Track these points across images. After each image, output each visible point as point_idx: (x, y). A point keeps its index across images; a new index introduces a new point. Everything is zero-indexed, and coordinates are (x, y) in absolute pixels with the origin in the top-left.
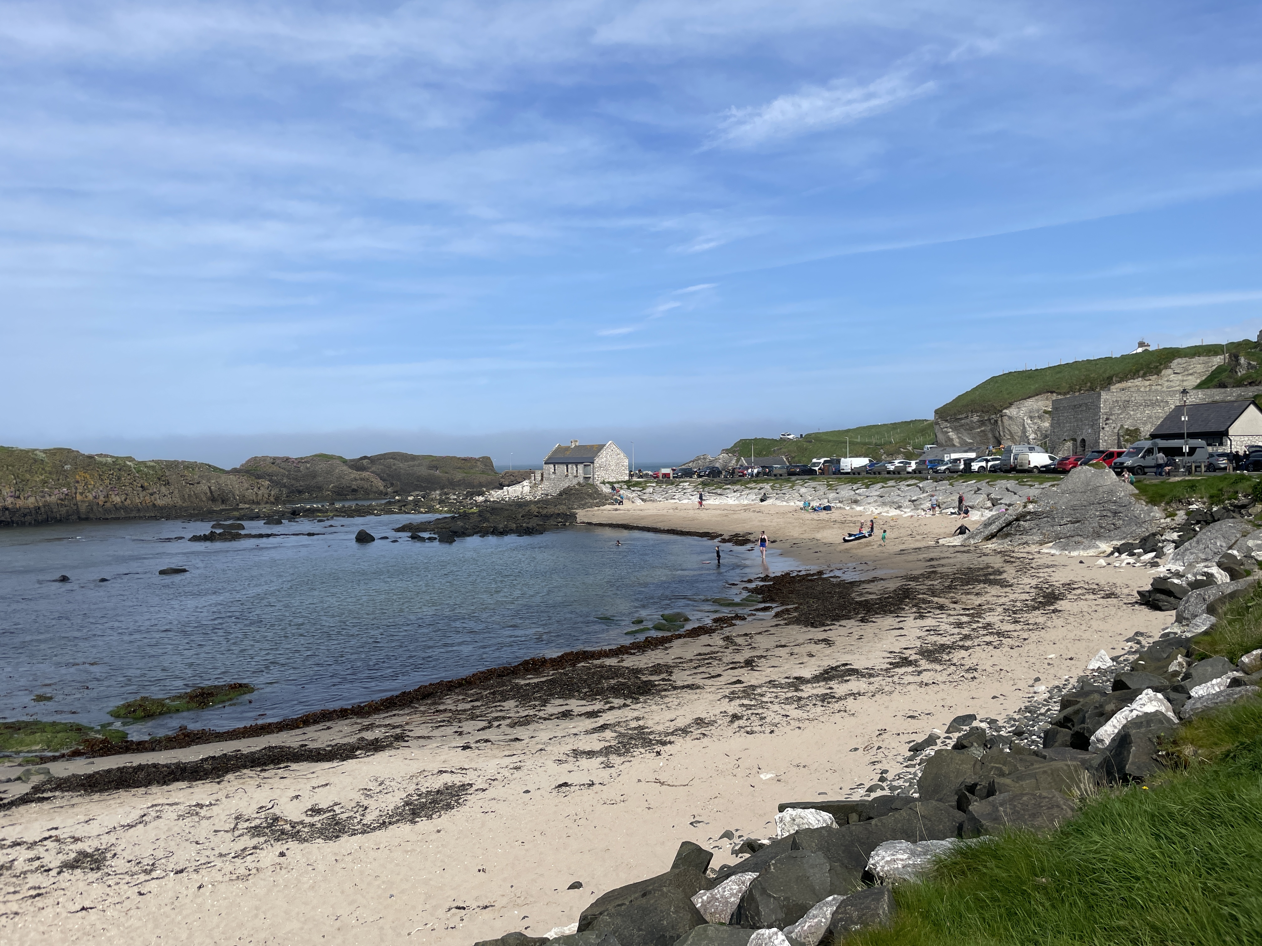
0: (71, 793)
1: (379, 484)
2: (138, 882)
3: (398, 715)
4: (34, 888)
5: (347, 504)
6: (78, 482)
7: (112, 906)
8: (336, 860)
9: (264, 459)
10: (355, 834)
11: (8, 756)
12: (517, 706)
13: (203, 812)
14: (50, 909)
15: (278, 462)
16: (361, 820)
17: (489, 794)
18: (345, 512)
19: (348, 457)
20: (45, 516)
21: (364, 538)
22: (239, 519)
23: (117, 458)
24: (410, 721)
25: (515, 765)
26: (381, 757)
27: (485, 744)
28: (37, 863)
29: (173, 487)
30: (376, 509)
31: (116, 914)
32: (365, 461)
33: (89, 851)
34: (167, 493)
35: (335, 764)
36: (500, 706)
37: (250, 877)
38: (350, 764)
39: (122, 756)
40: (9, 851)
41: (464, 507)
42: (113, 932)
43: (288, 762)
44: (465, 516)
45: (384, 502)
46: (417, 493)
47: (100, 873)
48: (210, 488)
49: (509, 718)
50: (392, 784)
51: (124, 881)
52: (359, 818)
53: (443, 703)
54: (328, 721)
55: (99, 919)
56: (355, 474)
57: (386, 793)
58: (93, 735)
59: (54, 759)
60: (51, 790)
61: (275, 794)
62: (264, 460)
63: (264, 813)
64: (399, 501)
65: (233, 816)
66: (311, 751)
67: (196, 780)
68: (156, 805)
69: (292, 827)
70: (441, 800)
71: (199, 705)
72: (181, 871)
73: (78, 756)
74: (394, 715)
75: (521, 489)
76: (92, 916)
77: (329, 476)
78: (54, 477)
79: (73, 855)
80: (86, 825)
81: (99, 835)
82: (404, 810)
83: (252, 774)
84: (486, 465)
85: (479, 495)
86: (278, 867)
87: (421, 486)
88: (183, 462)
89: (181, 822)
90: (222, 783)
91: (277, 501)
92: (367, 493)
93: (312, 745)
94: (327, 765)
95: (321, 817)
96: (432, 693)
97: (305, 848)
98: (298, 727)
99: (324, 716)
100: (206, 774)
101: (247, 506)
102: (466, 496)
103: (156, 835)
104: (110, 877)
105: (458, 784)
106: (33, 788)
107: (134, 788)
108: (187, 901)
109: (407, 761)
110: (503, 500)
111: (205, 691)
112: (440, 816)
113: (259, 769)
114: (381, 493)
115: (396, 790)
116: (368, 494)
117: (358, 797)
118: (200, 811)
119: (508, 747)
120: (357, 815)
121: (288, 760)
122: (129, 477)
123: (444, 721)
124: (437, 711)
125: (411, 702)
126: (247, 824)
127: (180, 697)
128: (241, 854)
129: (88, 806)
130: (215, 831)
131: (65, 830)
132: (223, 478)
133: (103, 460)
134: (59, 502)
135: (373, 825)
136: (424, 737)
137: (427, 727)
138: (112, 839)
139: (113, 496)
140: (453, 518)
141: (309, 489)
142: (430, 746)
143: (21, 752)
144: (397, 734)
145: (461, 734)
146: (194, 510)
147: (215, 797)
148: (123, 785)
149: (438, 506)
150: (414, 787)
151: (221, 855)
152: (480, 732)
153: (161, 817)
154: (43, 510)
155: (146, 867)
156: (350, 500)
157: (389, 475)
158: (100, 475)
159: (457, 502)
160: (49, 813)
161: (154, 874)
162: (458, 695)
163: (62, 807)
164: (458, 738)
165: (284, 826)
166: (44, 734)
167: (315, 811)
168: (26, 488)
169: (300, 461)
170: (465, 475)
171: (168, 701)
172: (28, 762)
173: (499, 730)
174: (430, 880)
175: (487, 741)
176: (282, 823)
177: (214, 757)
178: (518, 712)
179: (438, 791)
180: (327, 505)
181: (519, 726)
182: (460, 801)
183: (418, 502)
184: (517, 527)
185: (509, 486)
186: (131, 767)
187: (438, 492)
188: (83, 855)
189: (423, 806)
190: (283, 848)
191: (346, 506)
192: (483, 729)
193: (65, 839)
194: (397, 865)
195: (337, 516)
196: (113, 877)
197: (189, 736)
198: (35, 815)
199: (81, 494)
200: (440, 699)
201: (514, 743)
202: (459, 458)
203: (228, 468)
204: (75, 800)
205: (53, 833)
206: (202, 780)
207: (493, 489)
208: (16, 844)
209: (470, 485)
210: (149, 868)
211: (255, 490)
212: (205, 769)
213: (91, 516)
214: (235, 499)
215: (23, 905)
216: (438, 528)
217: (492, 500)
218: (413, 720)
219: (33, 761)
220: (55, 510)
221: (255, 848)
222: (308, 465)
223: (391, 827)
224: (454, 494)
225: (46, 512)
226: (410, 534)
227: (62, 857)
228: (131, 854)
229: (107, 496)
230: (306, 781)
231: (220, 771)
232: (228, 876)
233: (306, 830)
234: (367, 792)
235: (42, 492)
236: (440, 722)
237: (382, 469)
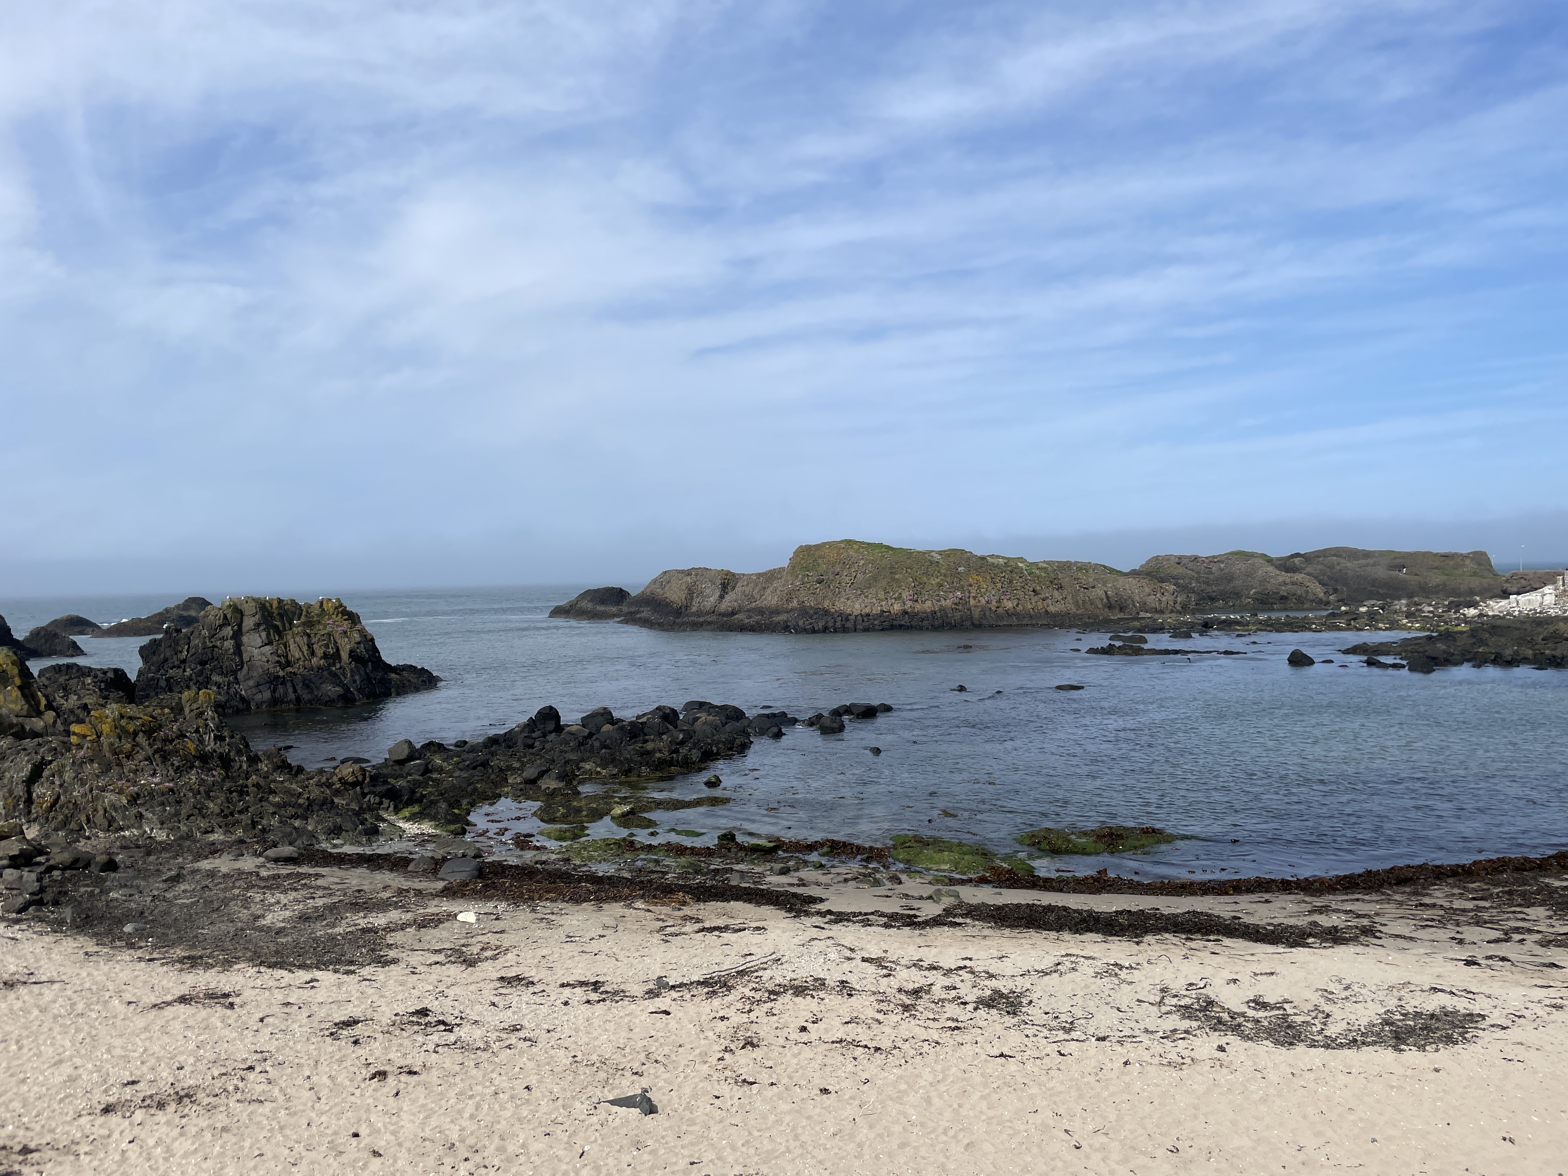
0: (981, 923)
1: (1319, 591)
2: (1057, 1039)
3: (1363, 900)
4: (953, 1020)
5: (1274, 616)
6: (971, 585)
7: (1032, 1060)
8: (1293, 1074)
9: (1168, 558)
10: (1315, 1046)
11: (919, 872)
12: (1550, 917)
13: (1123, 974)
14: (967, 1047)
15: (1184, 561)
16: (1323, 1029)
17: (1514, 1034)
18: (1271, 625)
19: (1273, 555)
20: (940, 621)
21: (1299, 660)
22: (1140, 631)
23: (1009, 559)
24: (1381, 911)
25: (1554, 1001)
26: (1341, 951)
27: (1501, 963)
28: (953, 993)
29: (1065, 592)
30: (1314, 623)
31: (1036, 1069)
32: (1297, 560)
33: (1005, 991)
34: (1060, 598)
35: (1280, 949)
36: (1520, 912)
37: (1184, 1067)
38: (1300, 953)
39: (1029, 891)
40: (926, 973)
41: (1446, 623)
42: (1034, 1090)
43: (1218, 934)
44: (1447, 636)
45: (1325, 613)
46: (1373, 602)
47: (1016, 1019)
48: (1106, 593)
49: (1538, 932)
50: (1363, 991)
51: (1042, 1035)
52: (1319, 1026)
53: (1427, 894)
54: (1266, 892)
55: (1019, 1071)
56: (1284, 577)
57: (1355, 1002)
58: (998, 862)
59: (962, 882)
60: (962, 916)
61: (1208, 972)
62: (1168, 560)
63: (1194, 992)
64: (1346, 613)
65: (1158, 987)
66: (1247, 926)
67: (1112, 935)
68: (1070, 955)
69: (1231, 1017)
70: (1437, 1029)
71: (1108, 846)
72: (1103, 1039)
73: (986, 883)
74: (1357, 900)
75: (1539, 598)
76: (1012, 1066)
77: (1250, 579)
78: (948, 579)
79: (988, 993)
80: (999, 961)
81: (1013, 976)
82: (1382, 1030)
83: (1175, 940)
84: (1479, 564)
85: (1469, 607)
86: (1218, 1063)
87: (1378, 593)
88: (1076, 562)
89: (1098, 980)
90: (1142, 944)
91: (1185, 609)
92: (1301, 602)
93: (1247, 920)
94: (1270, 948)
95: (1267, 1014)
96: (1411, 879)
97: (1250, 1048)
98: (1227, 894)
99: (1260, 885)
100: (1121, 930)
101: (1149, 615)
102: (1449, 608)
103: (1072, 990)
104: (1027, 1026)
105: (1463, 1011)
106: (944, 910)
107: (1045, 930)
108: (1113, 1075)
109: (1382, 965)
110: (1509, 614)
111: (1113, 831)
112: (1437, 1050)
113: (1184, 937)
114: (1320, 601)
115: (1369, 1000)
116: (1303, 603)
117: (1316, 999)
118: (1119, 972)
119: (1540, 974)
120: (1316, 1022)
121: (1219, 932)
122: (1021, 580)
123: (1433, 920)
124: (1421, 905)
125: (1381, 886)
126: (1174, 1001)
127: (1085, 834)
128: (1171, 1035)
129: (999, 941)
130: (1139, 1001)
131: (979, 962)
132: (1121, 581)
133: (995, 561)
134: (953, 606)
135: (1339, 1041)
136: (1405, 938)
137: (1408, 924)
138: (1025, 982)
139: (1005, 601)
140: (1430, 638)
141: (1224, 596)
142: (1414, 951)
143: (930, 869)
144: (1364, 926)
145: (1461, 942)
146: (1089, 618)
147: (1135, 959)
148: (1033, 924)
149: (1405, 621)
150: (1395, 1002)
151: (1147, 1031)
152: (1492, 945)
153: (1077, 970)
154: (939, 614)
155: (1064, 1024)
156: (1279, 610)
157: (1330, 578)
158: (992, 578)
159: (1435, 616)
160: (961, 940)
161: (1075, 1035)
162: (1452, 887)
163: (974, 937)
164: (1457, 947)
165: (1221, 1014)
166: (952, 854)
167: (1259, 1004)
168: (923, 592)
169: (1212, 560)
170: (1445, 578)
171: (1073, 837)
172: (938, 881)
173: (1521, 946)
174: (1428, 1133)
175: (1503, 959)
176: (1218, 1009)
177: (1130, 911)
178: (1553, 926)
179: (1432, 1016)
180: (1247, 616)
181: (1555, 946)
182: (1467, 1036)
183: (1374, 614)
184: (1535, 655)
185: (1518, 594)
186: (1040, 906)
187: (1403, 602)
188: (998, 994)
189: (1411, 1031)
190: (1223, 1041)
191: (1273, 618)
192: (1497, 941)
193: (980, 972)
194: (1378, 1101)
195: (1262, 630)
196: (1031, 1027)
197: (1098, 882)
198: (948, 940)
199: (974, 598)
200: (1425, 889)
201: (1549, 970)
202: (1436, 554)
203: (1127, 570)
204: (986, 932)
205: (967, 963)
206: (1118, 936)
207: (1491, 598)
208: (932, 968)
209: (1455, 592)
210: (1067, 1025)
211: (1158, 595)
212: (1120, 924)
213: (984, 622)
214: (1134, 606)
215: (943, 1035)
216: (1406, 651)
217: (1490, 613)
218: (1385, 911)
219: (943, 881)
220: (949, 615)
221: (1186, 1032)
222: (1222, 565)
223: (1365, 1048)
224: (1430, 605)
225: (942, 617)
226: (1365, 658)
227: (977, 992)
228: (1047, 1005)
229: (999, 601)
230: (1244, 963)
231: (1137, 929)
232: (1158, 1058)
233: (1249, 1025)
234: (1327, 994)
235: (938, 595)
236: (1427, 920)
237: (1321, 570)
